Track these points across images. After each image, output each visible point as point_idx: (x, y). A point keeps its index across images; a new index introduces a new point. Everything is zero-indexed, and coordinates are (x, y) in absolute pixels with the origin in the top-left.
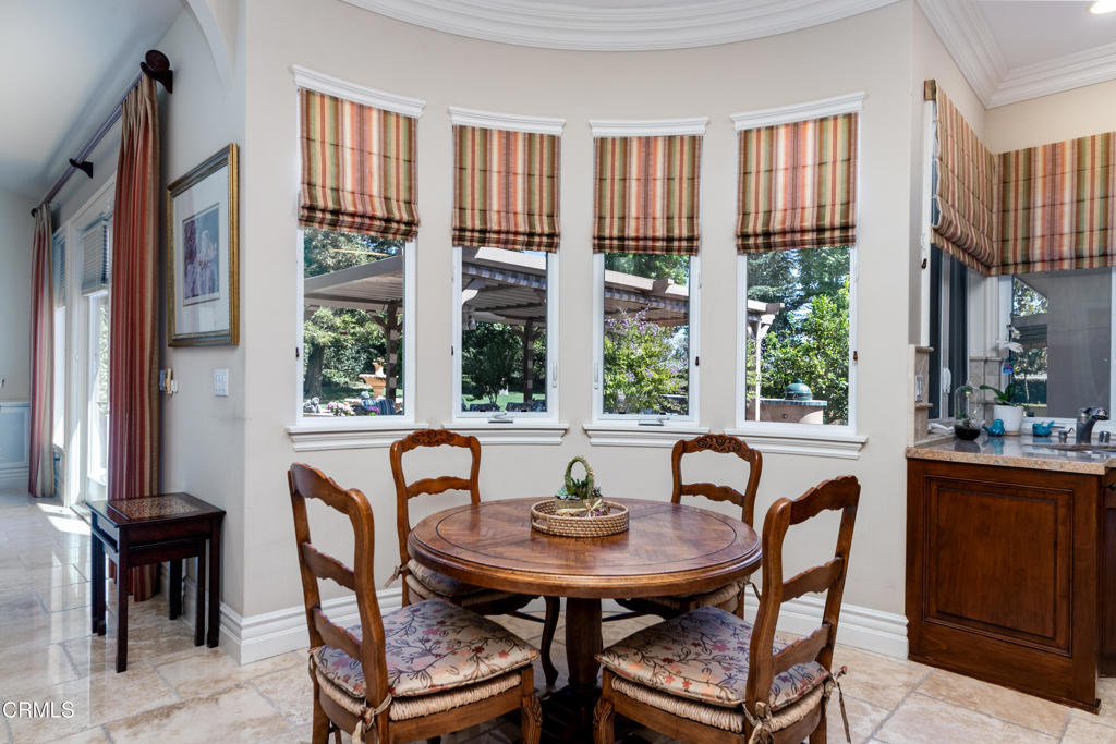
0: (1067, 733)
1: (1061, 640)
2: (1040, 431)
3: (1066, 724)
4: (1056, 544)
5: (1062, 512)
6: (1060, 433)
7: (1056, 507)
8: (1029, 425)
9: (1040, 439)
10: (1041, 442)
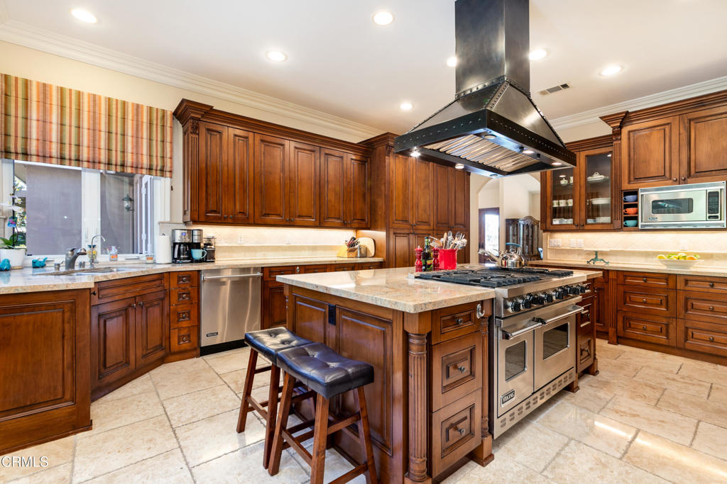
0: (76, 454)
1: (68, 396)
2: (37, 265)
3: (75, 448)
4: (63, 337)
5: (67, 315)
6: (55, 264)
7: (63, 312)
8: (29, 261)
9: (38, 269)
10: (38, 271)
